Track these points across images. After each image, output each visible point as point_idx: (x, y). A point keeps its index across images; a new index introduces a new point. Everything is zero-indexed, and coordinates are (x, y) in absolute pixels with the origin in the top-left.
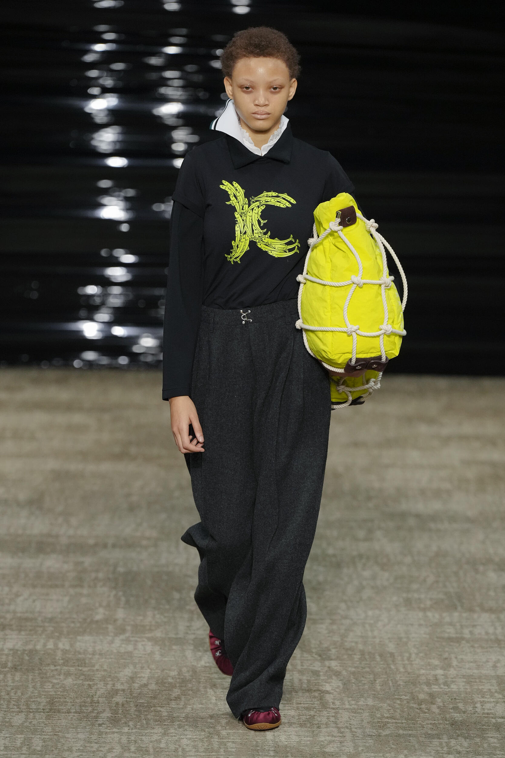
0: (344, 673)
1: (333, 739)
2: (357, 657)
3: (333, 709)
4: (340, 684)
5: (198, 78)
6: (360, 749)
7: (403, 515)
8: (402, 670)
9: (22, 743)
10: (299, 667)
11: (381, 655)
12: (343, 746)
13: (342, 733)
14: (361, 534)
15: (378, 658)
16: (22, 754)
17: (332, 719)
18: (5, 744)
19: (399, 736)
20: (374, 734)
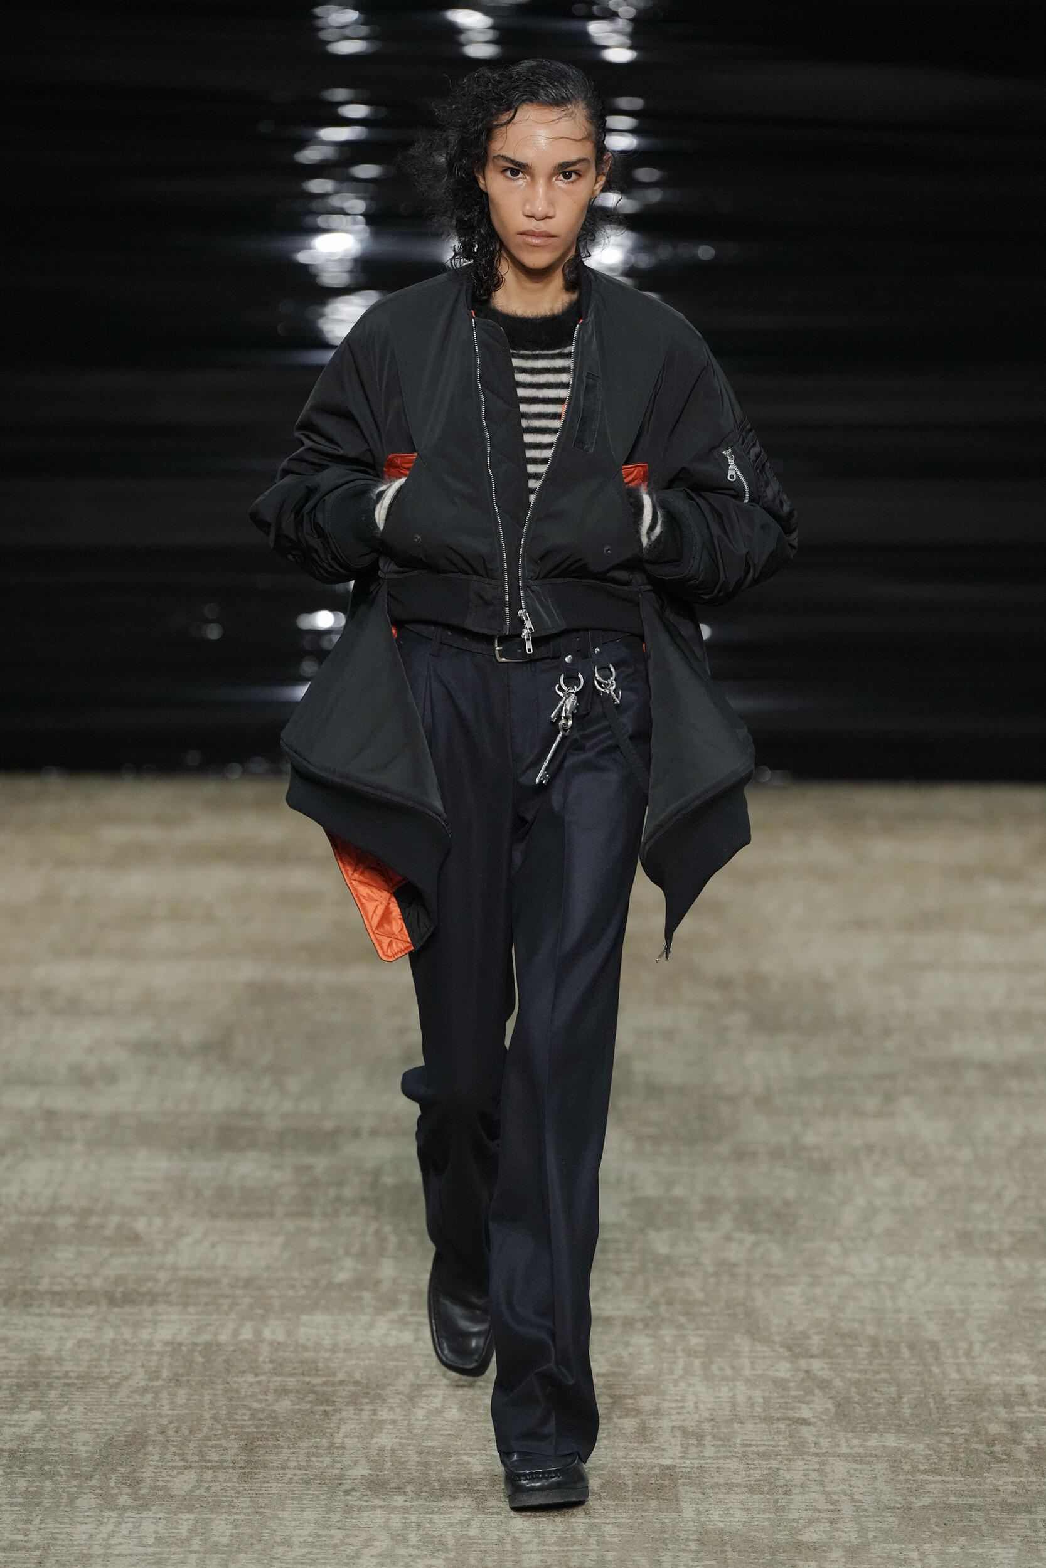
0: (838, 1382)
1: (817, 1515)
2: (863, 1350)
3: (817, 1455)
4: (830, 1405)
6: (871, 1535)
7: (956, 1066)
8: (954, 1375)
9: (190, 1531)
10: (747, 1372)
11: (912, 1347)
12: (837, 1530)
13: (834, 1503)
14: (871, 1103)
15: (906, 1352)
16: (190, 1552)
17: (814, 1475)
18: (156, 1532)
19: (949, 1508)
20: (898, 1505)
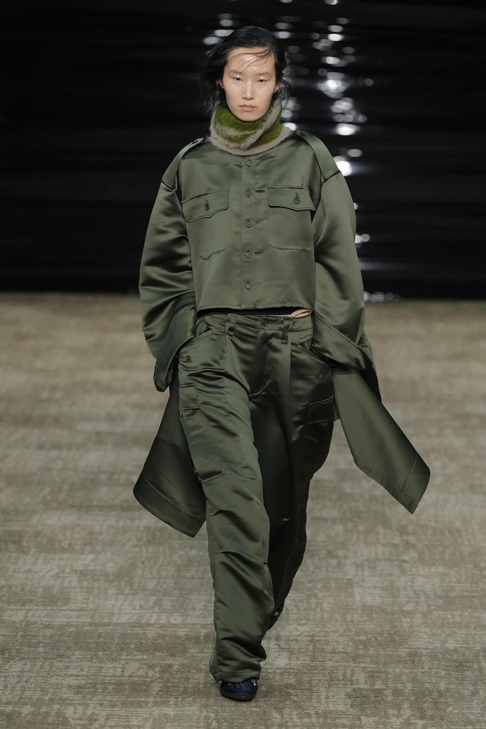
0: (419, 546)
1: (410, 600)
2: (430, 532)
3: (410, 575)
4: (416, 555)
5: (300, 57)
6: (432, 608)
7: (468, 416)
8: (466, 542)
9: (154, 604)
10: (382, 541)
11: (450, 531)
12: (418, 605)
13: (417, 595)
14: (434, 431)
15: (447, 533)
16: (154, 612)
17: (409, 583)
18: (140, 604)
19: (464, 597)
20: (443, 596)
